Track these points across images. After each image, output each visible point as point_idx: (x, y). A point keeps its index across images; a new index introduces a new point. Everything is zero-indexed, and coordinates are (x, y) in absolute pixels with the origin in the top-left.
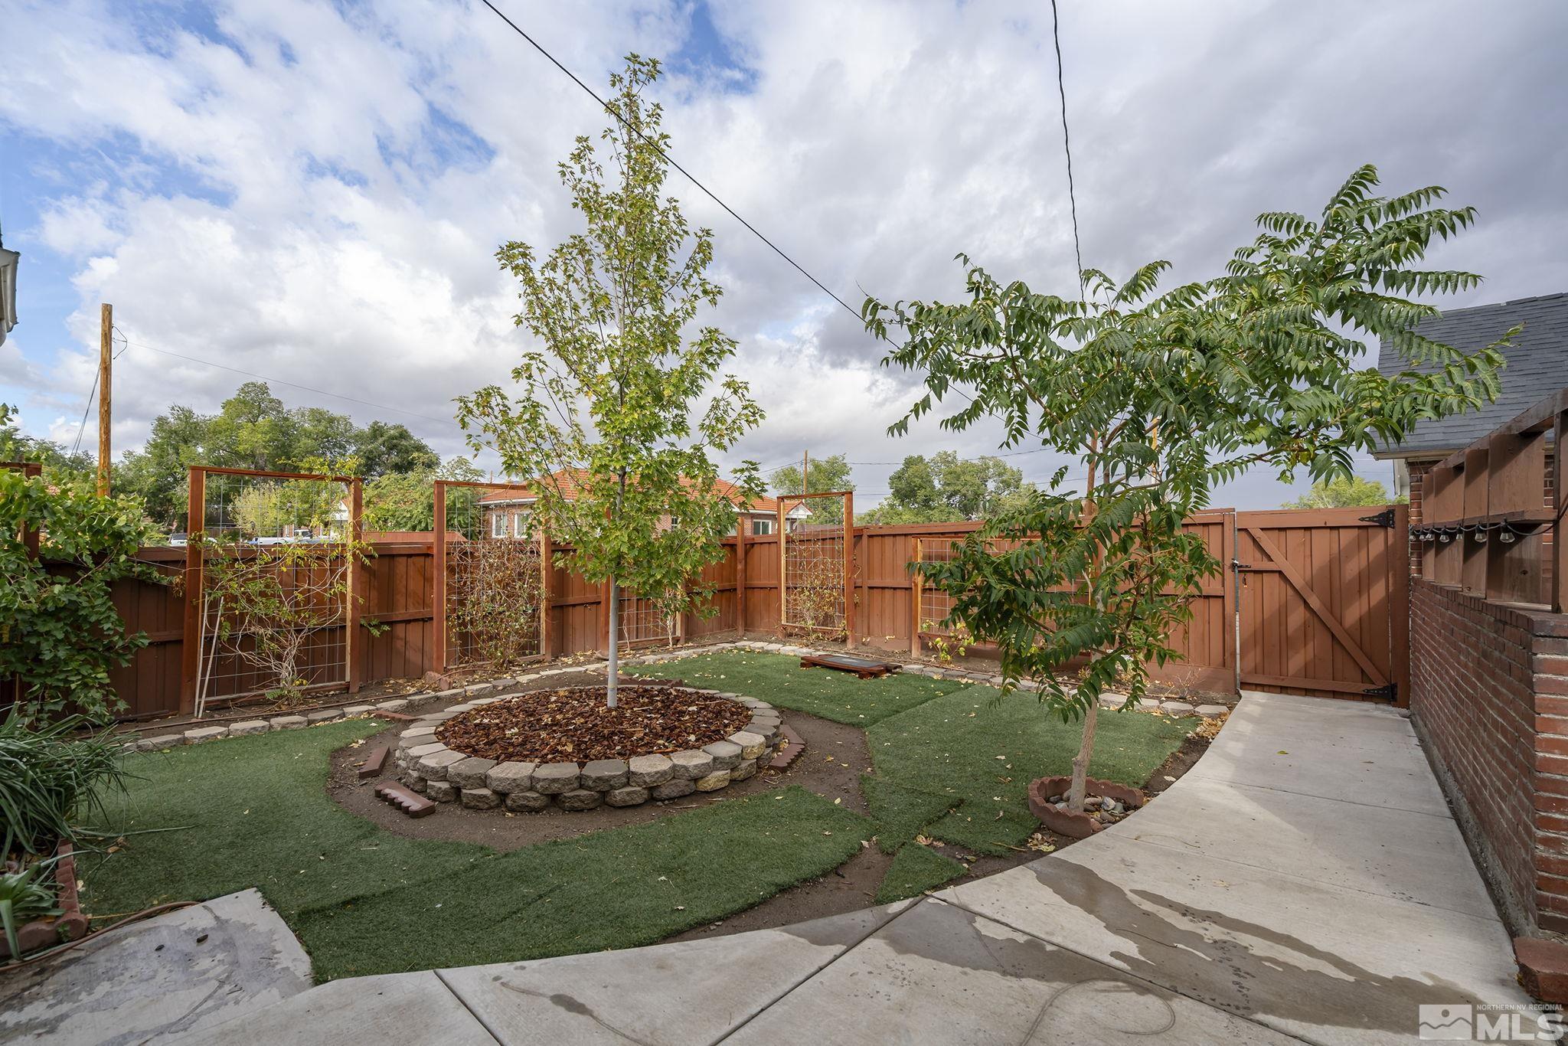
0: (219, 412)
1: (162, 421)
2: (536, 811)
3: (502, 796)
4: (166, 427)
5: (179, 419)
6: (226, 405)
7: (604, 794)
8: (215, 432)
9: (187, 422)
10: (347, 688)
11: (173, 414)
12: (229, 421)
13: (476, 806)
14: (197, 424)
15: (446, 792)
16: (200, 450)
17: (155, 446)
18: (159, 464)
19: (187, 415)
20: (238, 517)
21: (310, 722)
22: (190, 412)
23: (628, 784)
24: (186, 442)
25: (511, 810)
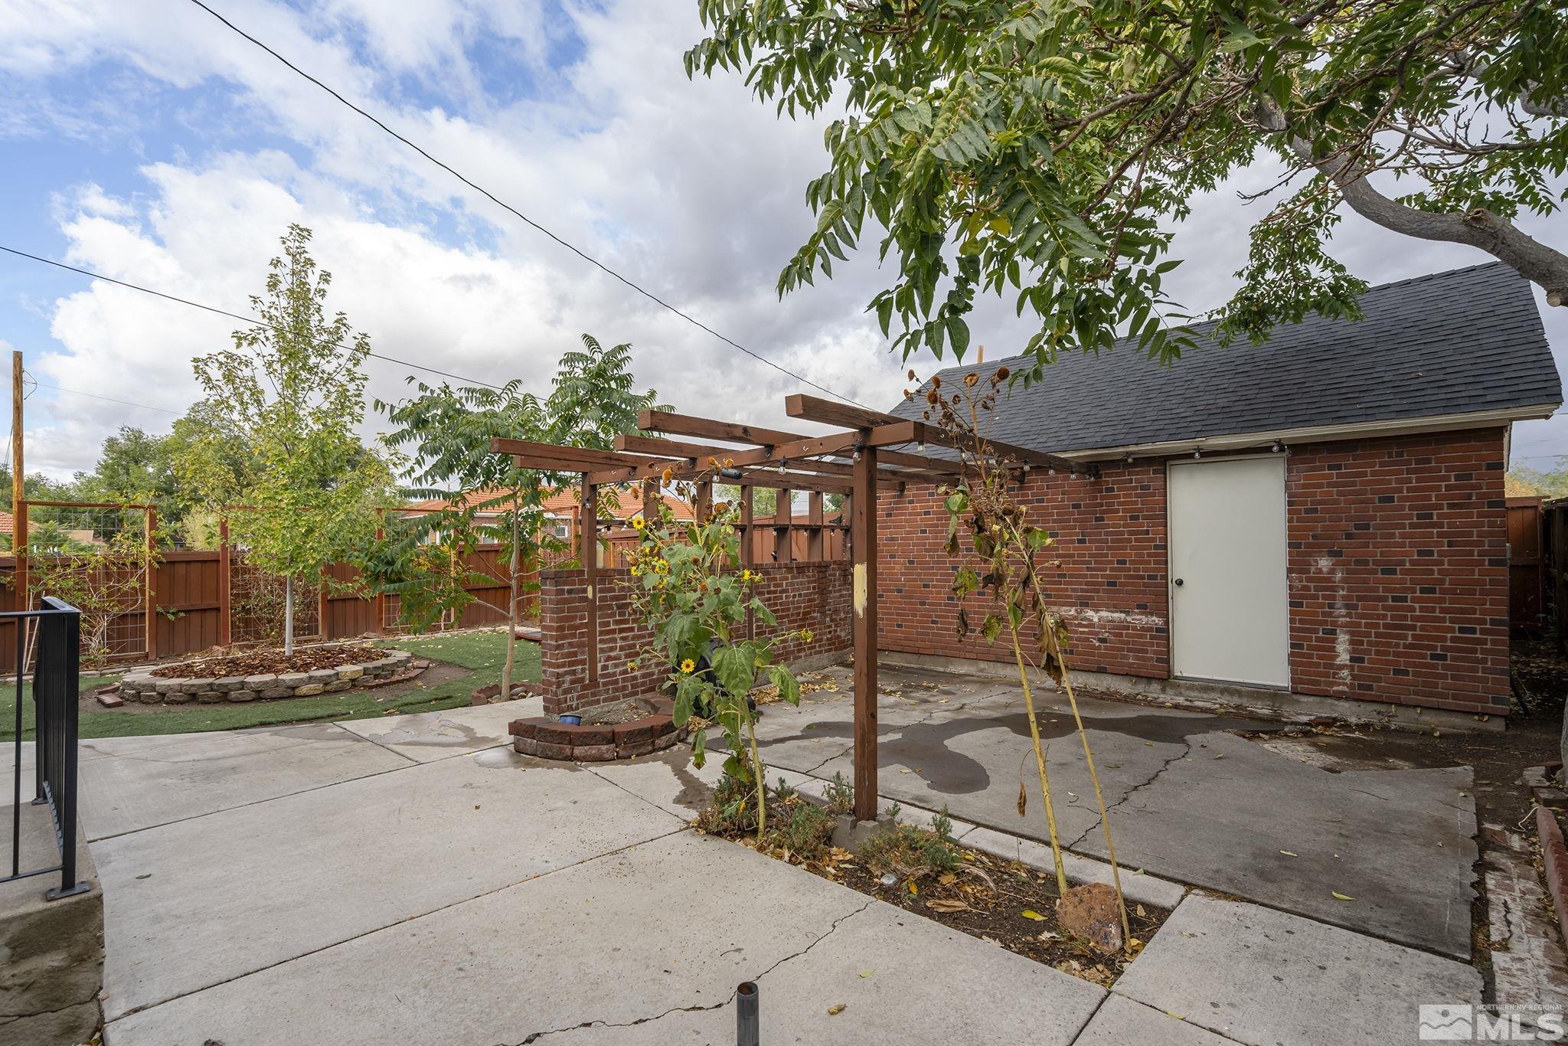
0: (171, 431)
1: (112, 443)
2: (182, 703)
3: (163, 695)
4: (116, 448)
5: (129, 440)
6: (177, 425)
7: (226, 694)
8: (166, 452)
9: (137, 443)
10: (147, 656)
11: (122, 435)
12: (180, 440)
13: (146, 702)
14: (147, 445)
15: (133, 695)
16: (150, 470)
17: (106, 467)
18: (110, 484)
19: (138, 435)
20: (186, 535)
21: (102, 675)
22: (140, 432)
23: (242, 689)
24: (136, 462)
25: (167, 703)
